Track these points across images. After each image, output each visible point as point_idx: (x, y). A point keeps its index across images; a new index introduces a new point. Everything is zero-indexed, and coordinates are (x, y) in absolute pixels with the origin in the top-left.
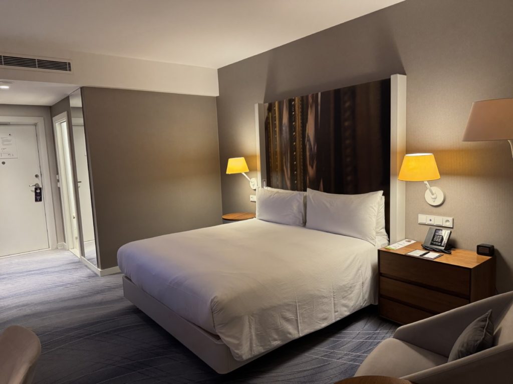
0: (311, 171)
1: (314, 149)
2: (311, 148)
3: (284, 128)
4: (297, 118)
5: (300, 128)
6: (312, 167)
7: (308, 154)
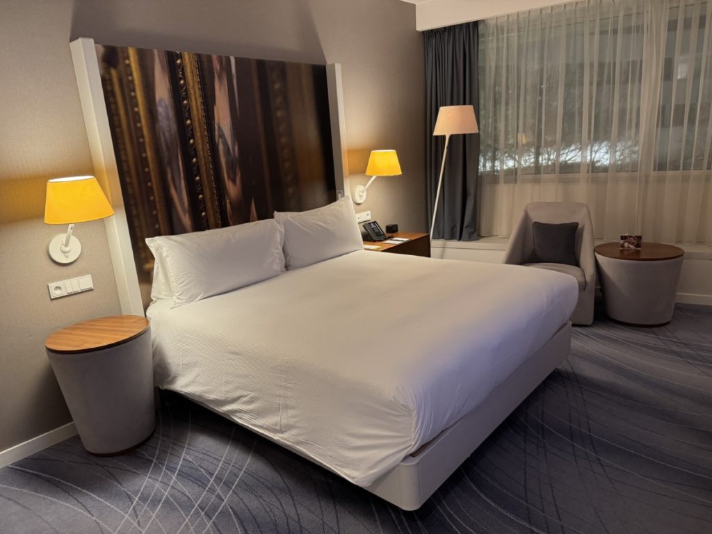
0: (233, 190)
1: (234, 149)
2: (228, 149)
3: (160, 109)
4: (192, 92)
5: (201, 113)
6: (234, 182)
7: (223, 160)
